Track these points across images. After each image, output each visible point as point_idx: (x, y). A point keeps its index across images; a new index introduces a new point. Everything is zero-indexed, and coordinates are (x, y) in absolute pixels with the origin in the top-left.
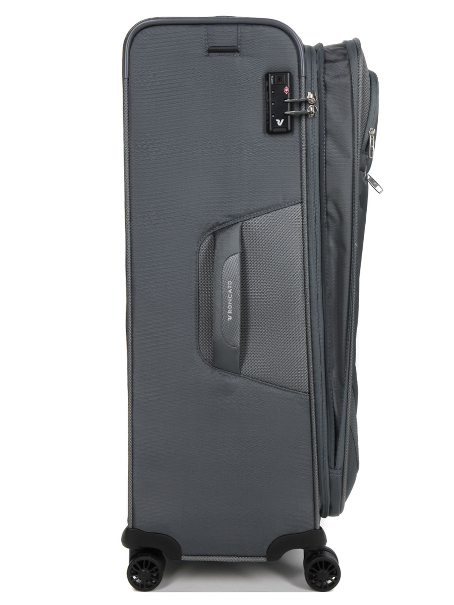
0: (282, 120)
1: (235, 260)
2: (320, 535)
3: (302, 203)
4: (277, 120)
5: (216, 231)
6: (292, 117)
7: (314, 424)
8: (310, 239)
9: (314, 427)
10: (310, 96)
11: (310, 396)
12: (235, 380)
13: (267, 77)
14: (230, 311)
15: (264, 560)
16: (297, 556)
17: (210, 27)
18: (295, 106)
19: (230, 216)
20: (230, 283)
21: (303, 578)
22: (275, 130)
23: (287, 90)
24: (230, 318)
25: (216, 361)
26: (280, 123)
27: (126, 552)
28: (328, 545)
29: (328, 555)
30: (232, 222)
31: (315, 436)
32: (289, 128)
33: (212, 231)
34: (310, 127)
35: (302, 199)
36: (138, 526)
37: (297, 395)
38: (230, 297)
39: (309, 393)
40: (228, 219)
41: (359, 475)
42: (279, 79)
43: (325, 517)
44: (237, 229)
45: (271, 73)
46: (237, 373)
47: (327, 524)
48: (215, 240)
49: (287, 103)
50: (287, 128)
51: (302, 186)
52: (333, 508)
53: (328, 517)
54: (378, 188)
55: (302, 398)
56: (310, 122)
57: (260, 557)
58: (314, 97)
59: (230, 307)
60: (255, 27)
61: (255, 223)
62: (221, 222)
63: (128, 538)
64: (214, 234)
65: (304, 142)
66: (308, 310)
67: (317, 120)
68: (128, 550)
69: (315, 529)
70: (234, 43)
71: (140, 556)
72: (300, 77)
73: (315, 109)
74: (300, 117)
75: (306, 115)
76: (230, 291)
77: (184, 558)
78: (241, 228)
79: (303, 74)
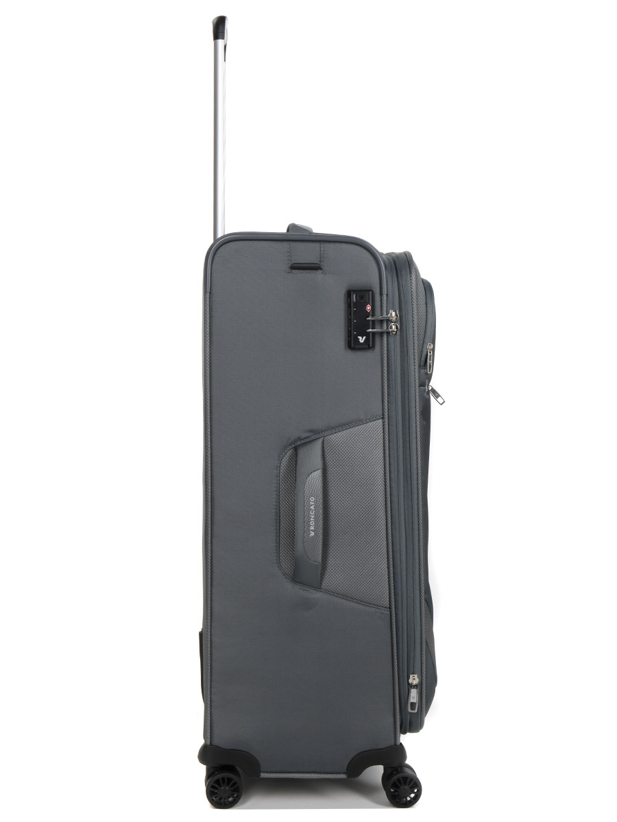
0: (364, 337)
1: (317, 475)
2: (400, 751)
3: (383, 418)
4: (359, 337)
5: (297, 447)
6: (374, 333)
7: (395, 639)
8: (392, 455)
9: (395, 642)
10: (391, 314)
11: (391, 611)
12: (316, 595)
13: (349, 294)
14: (313, 528)
15: (344, 776)
16: (376, 773)
17: (293, 244)
18: (377, 325)
19: (311, 431)
20: (312, 499)
21: (383, 795)
22: (356, 347)
23: (369, 308)
24: (312, 534)
25: (296, 577)
26: (362, 340)
27: (202, 770)
28: (408, 762)
29: (407, 770)
30: (314, 437)
31: (395, 651)
32: (371, 345)
33: (293, 446)
34: (392, 346)
35: (383, 415)
36: (216, 742)
37: (377, 610)
38: (312, 514)
39: (390, 608)
40: (310, 434)
41: (438, 689)
42: (362, 297)
43: (404, 733)
44: (318, 444)
45: (353, 291)
46: (318, 587)
47: (407, 740)
48: (296, 455)
49: (369, 321)
50: (369, 346)
51: (383, 402)
52: (413, 723)
53: (408, 734)
54: (439, 399)
55: (382, 613)
56: (391, 339)
57: (340, 773)
58: (396, 315)
59: (312, 523)
60: (338, 245)
61: (336, 438)
62: (302, 437)
63: (206, 755)
64: (296, 449)
65: (385, 359)
66: (389, 525)
67: (398, 337)
68: (205, 766)
69: (395, 745)
70: (316, 260)
71: (217, 774)
72: (381, 294)
73: (397, 328)
74: (381, 334)
75: (388, 333)
76: (312, 507)
77: (263, 775)
78: (323, 443)
79: (385, 292)
